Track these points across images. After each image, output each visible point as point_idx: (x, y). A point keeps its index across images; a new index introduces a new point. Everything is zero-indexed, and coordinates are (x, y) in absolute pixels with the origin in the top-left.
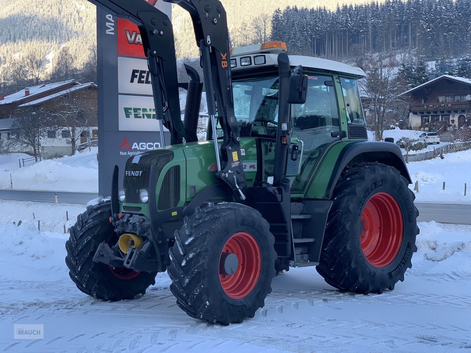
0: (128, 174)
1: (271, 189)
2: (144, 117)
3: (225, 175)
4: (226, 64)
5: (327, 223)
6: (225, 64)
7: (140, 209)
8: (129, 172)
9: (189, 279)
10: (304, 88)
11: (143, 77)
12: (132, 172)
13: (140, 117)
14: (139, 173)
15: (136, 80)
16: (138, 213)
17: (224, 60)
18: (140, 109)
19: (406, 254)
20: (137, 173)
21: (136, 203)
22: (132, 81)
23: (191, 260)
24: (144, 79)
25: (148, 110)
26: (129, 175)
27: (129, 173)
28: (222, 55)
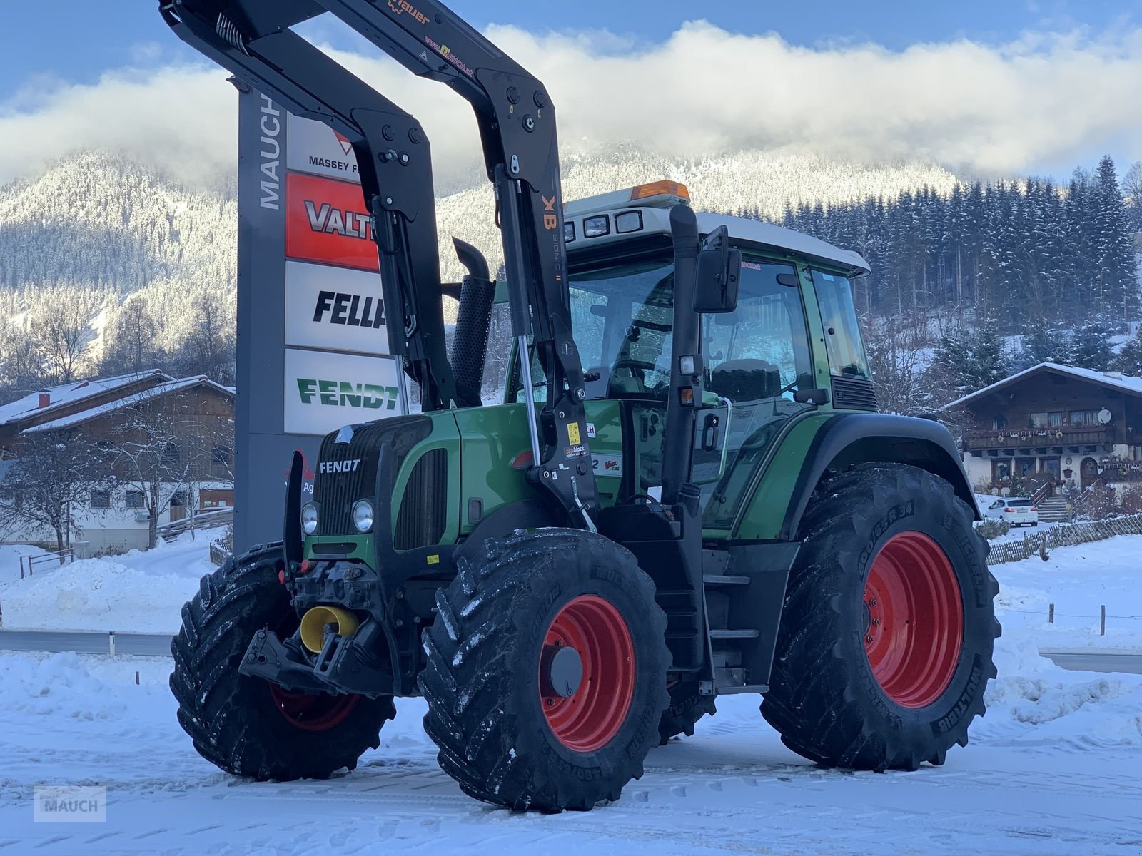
0: (325, 470)
1: (657, 510)
2: (343, 403)
3: (551, 476)
4: (553, 220)
5: (786, 598)
6: (550, 221)
7: (352, 546)
8: (328, 464)
9: (469, 695)
10: (732, 276)
11: (344, 309)
12: (336, 464)
13: (335, 403)
14: (353, 464)
15: (327, 315)
16: (350, 556)
17: (549, 212)
18: (334, 384)
19: (972, 681)
20: (347, 464)
21: (344, 534)
22: (318, 317)
23: (475, 650)
24: (346, 315)
25: (354, 387)
26: (328, 471)
27: (328, 467)
28: (544, 199)
